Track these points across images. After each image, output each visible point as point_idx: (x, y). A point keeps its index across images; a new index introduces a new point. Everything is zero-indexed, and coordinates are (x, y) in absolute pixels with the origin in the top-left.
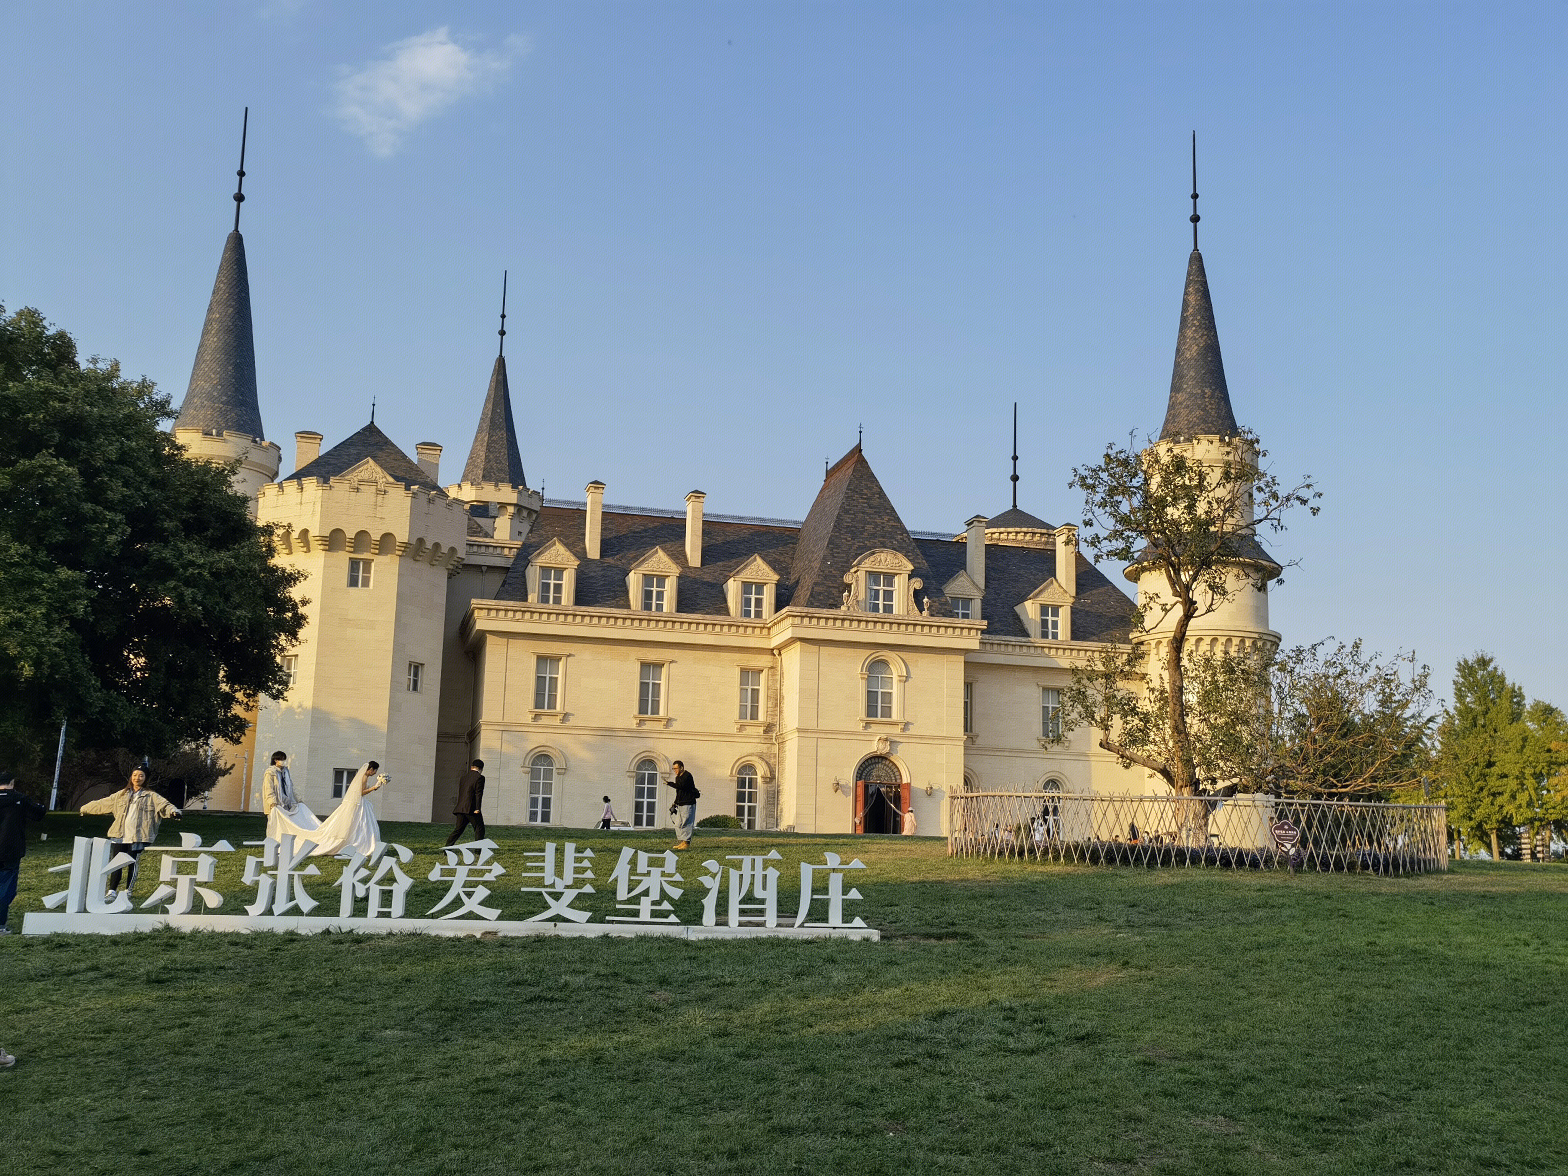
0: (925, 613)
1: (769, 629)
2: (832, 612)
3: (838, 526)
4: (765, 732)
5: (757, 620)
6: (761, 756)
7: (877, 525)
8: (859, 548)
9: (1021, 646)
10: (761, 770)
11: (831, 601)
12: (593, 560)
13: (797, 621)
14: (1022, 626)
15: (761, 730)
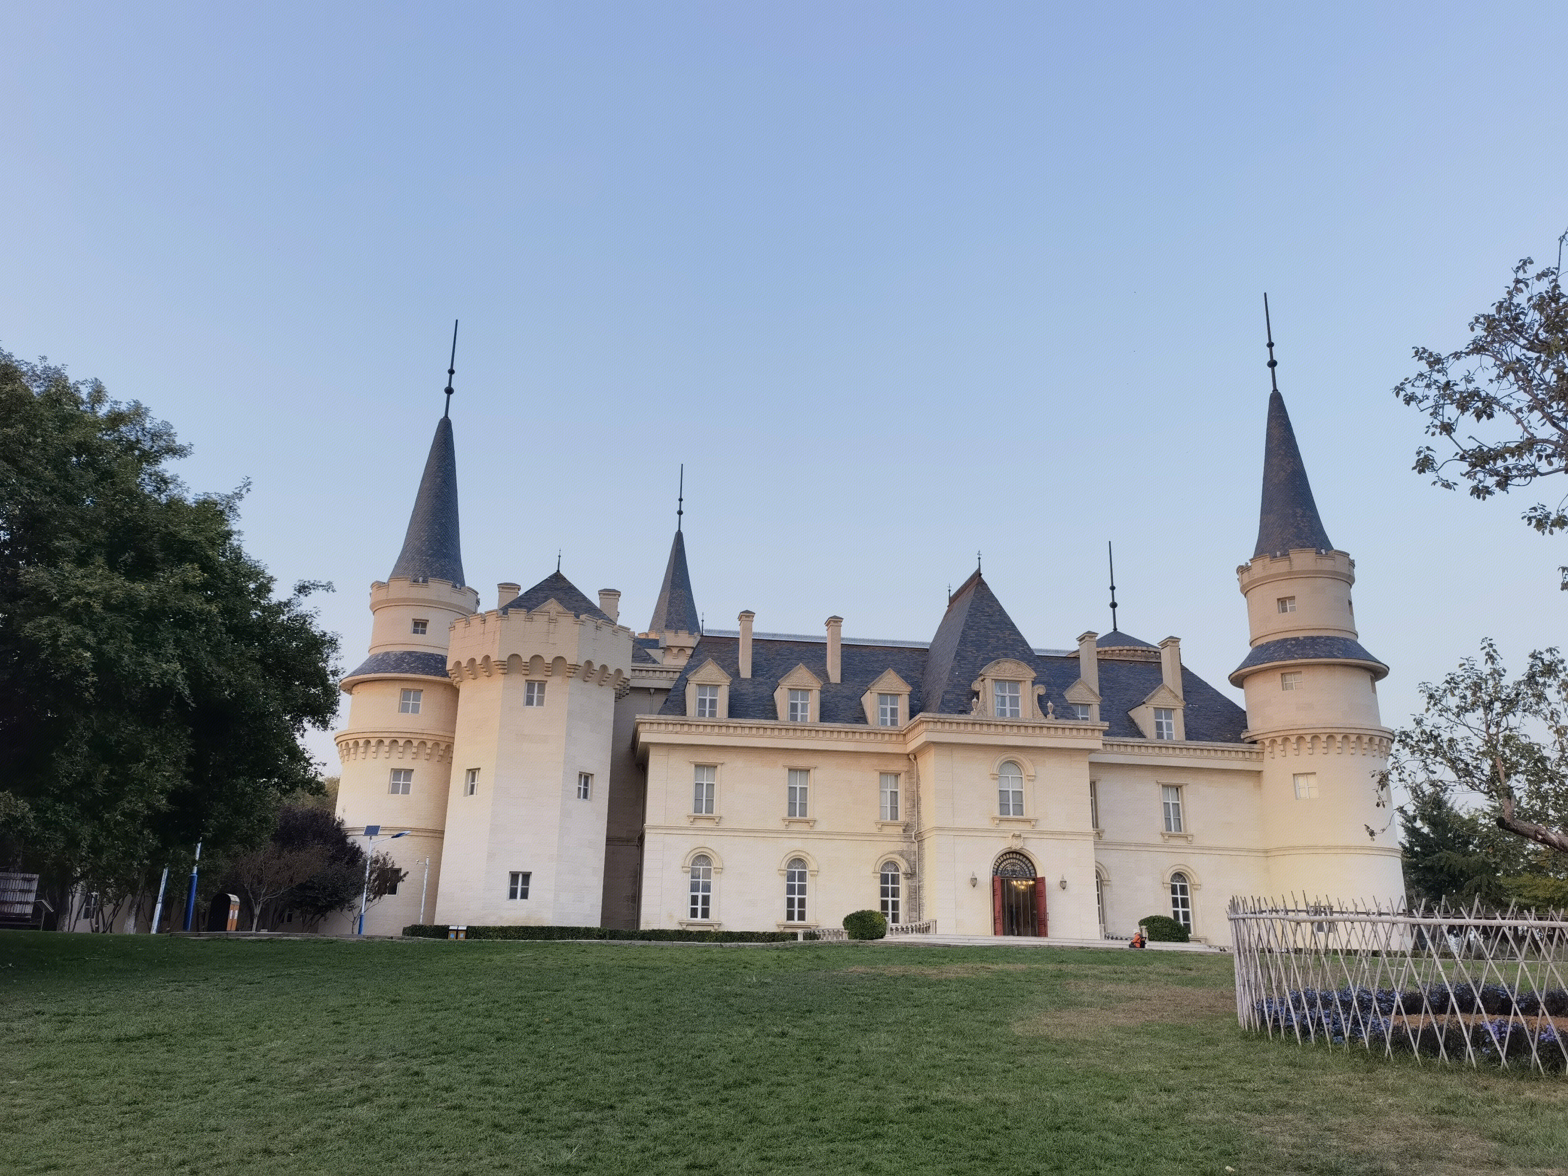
0: (1051, 716)
1: (904, 735)
2: (963, 717)
3: (963, 641)
4: (904, 831)
5: (893, 728)
6: (901, 854)
7: (999, 639)
8: (984, 659)
9: (1140, 746)
10: (903, 866)
11: (961, 708)
12: (746, 679)
13: (931, 726)
14: (1138, 729)
15: (900, 830)
